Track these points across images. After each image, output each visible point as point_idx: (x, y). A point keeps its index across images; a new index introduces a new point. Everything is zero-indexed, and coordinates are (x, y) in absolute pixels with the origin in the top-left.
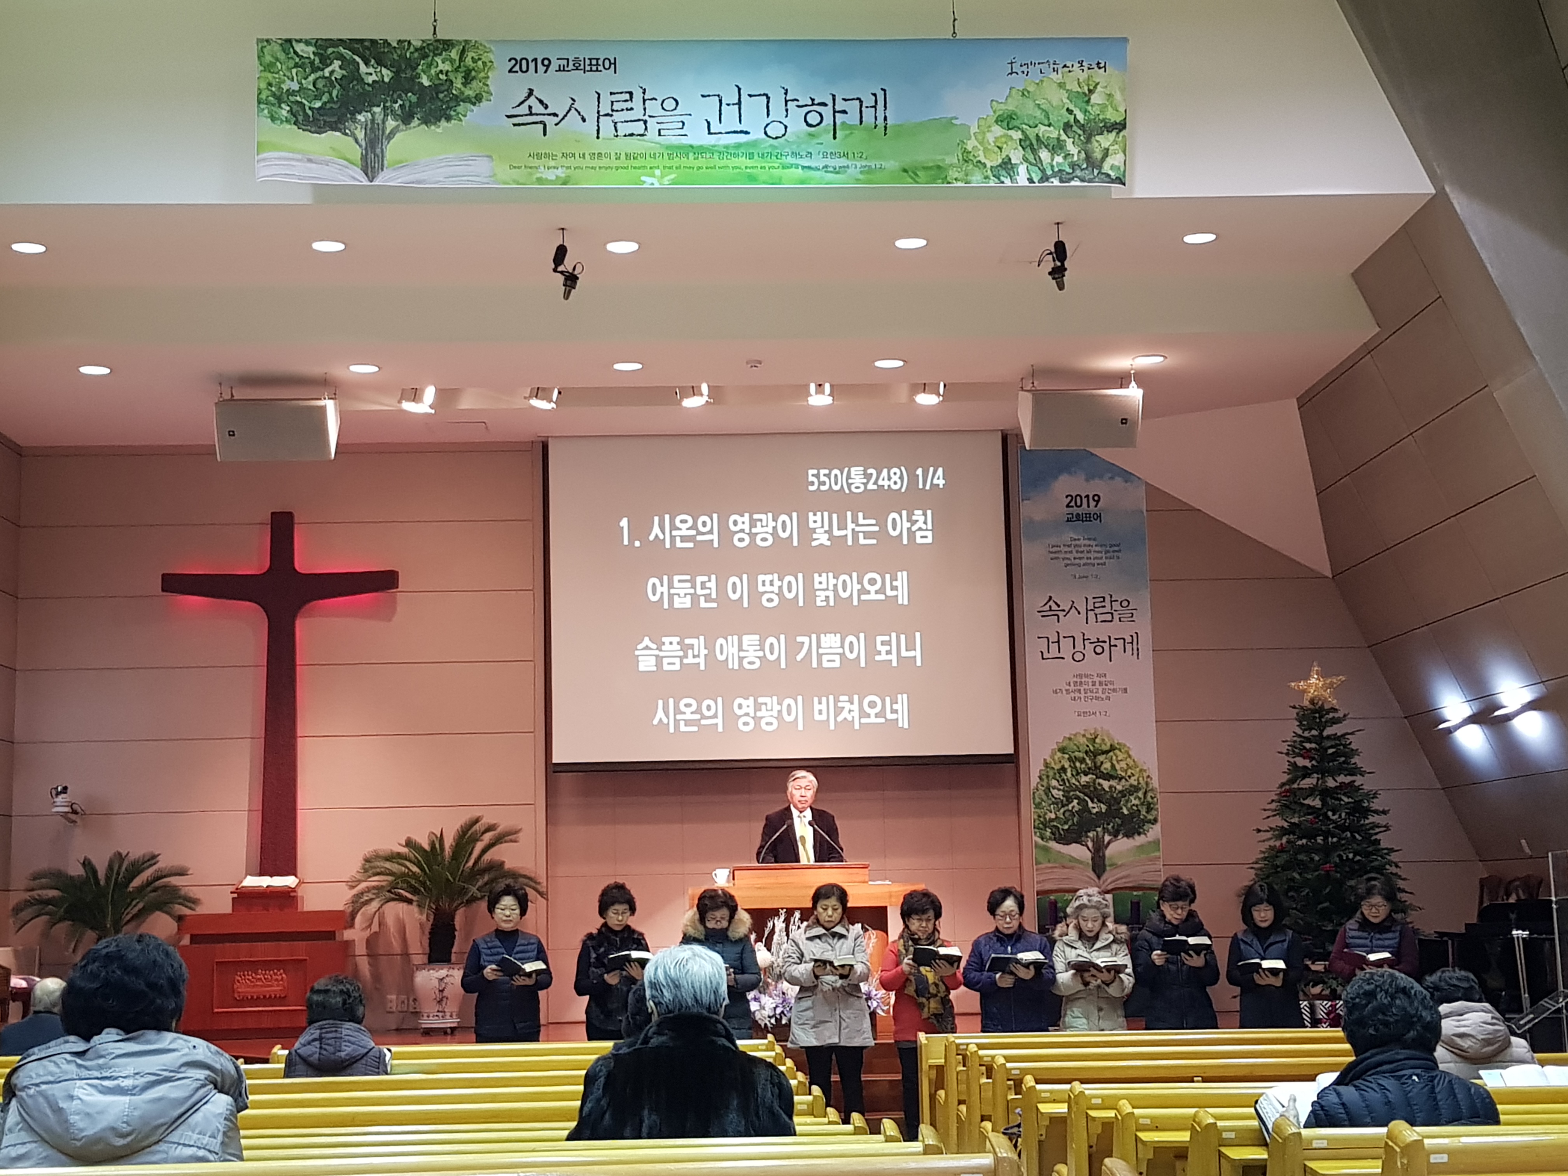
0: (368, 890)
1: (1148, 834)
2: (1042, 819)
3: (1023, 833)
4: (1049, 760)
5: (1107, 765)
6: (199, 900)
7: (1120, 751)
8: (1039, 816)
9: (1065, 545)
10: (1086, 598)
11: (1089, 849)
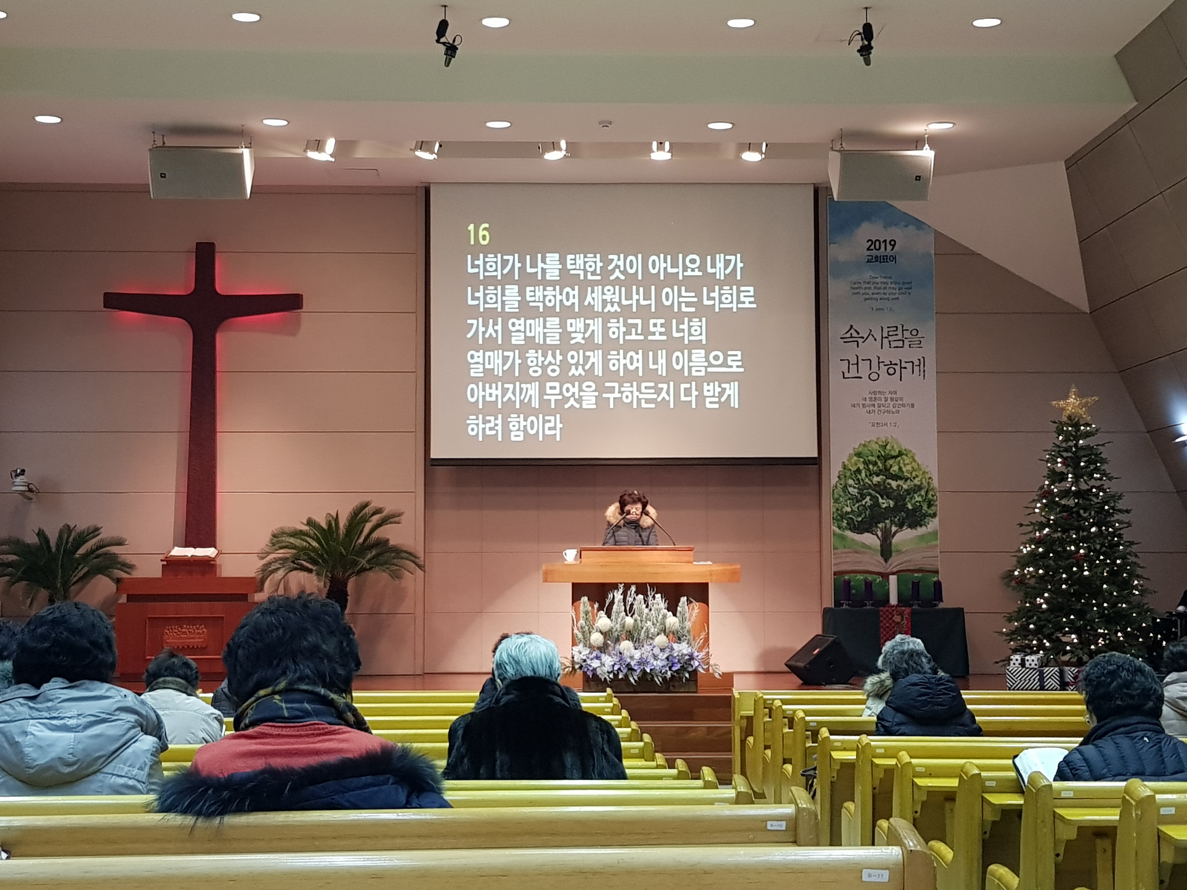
0: (276, 560)
1: (929, 526)
2: (839, 512)
3: (824, 525)
4: (847, 462)
5: (895, 468)
6: (135, 566)
7: (906, 455)
8: (837, 509)
9: (865, 282)
10: (882, 328)
11: (878, 537)
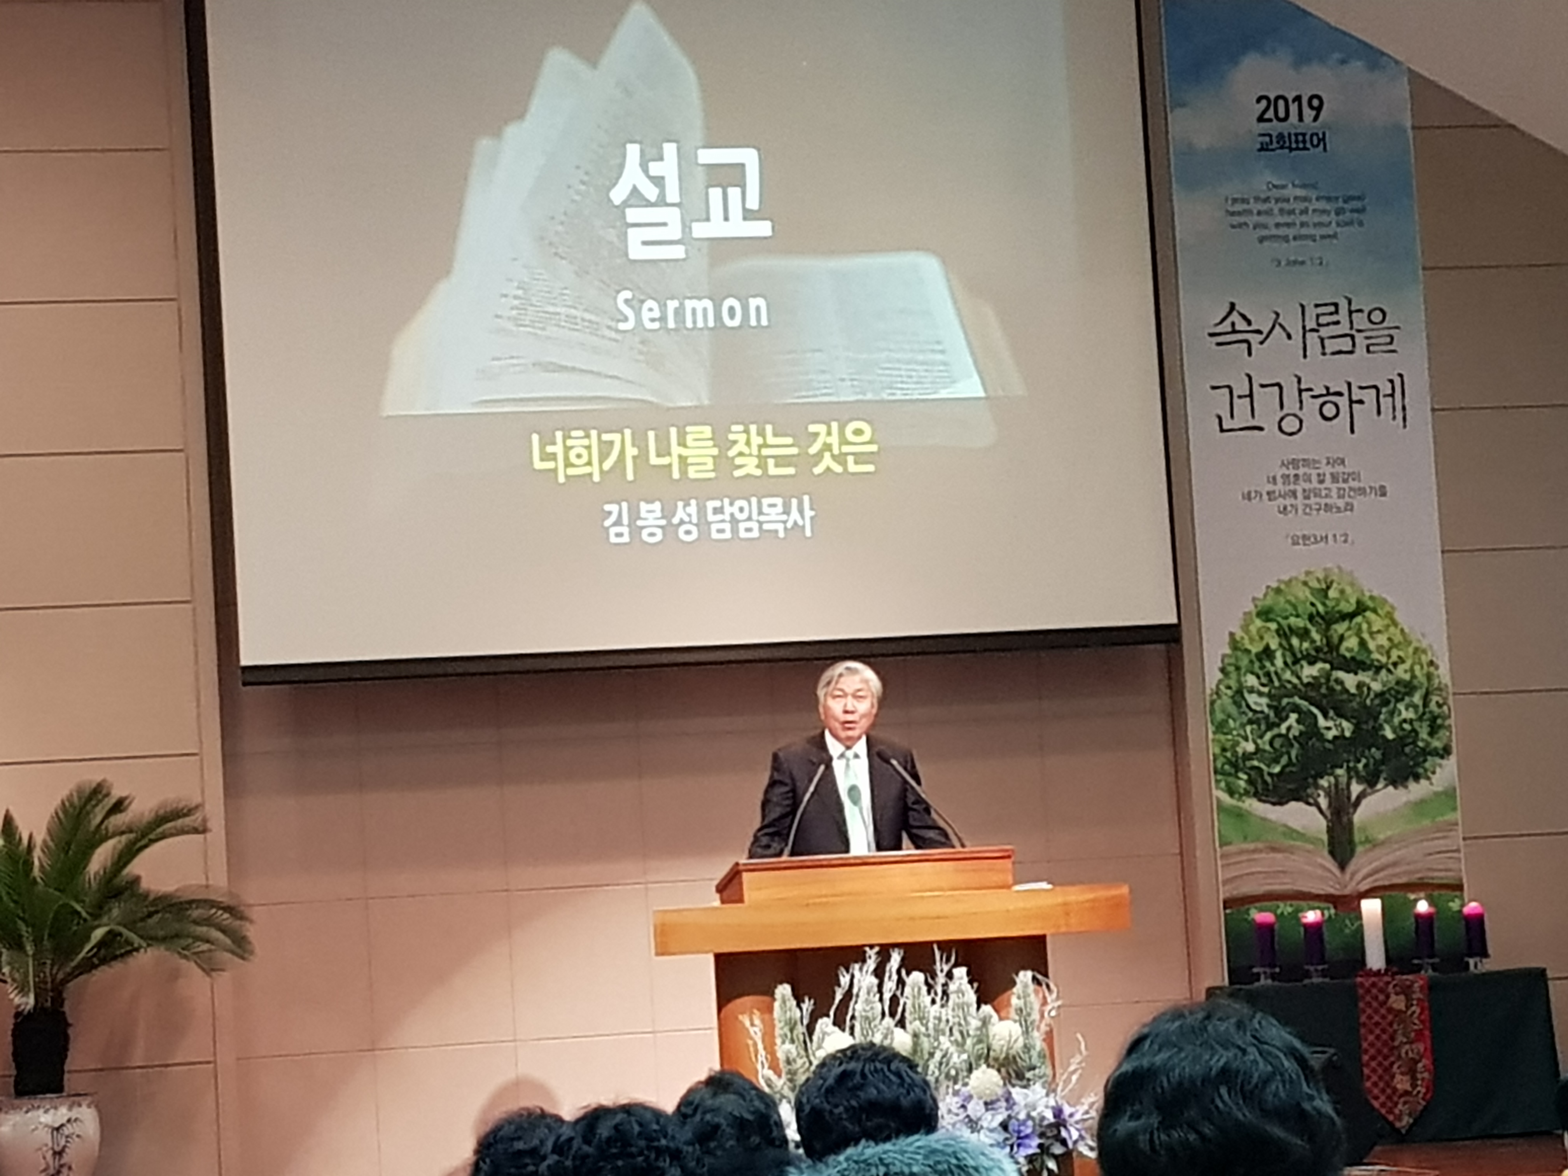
1: (1434, 778)
2: (1229, 754)
4: (1239, 634)
5: (1352, 643)
7: (1375, 611)
8: (1224, 750)
9: (1257, 199)
10: (1303, 306)
11: (1321, 811)
